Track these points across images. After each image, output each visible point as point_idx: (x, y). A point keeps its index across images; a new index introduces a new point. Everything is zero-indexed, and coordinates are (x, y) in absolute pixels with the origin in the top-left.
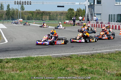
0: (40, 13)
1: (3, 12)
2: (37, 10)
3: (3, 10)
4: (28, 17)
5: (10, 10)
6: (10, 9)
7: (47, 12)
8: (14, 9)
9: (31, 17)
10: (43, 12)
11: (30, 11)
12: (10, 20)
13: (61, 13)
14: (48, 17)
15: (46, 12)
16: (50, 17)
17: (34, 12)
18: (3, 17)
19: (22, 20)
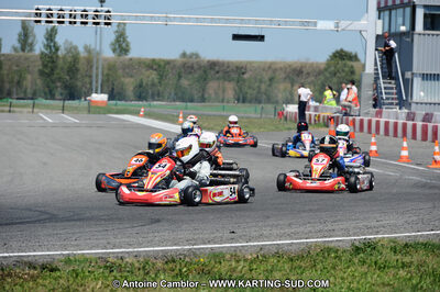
0: (195, 66)
1: (26, 59)
2: (188, 53)
3: (31, 50)
4: (140, 86)
5: (59, 53)
6: (57, 49)
7: (228, 64)
8: (76, 48)
9: (153, 85)
10: (213, 65)
11: (154, 60)
12: (57, 96)
13: (294, 70)
14: (230, 89)
15: (223, 64)
16: (240, 89)
17: (168, 63)
18: (25, 83)
19: (104, 97)
